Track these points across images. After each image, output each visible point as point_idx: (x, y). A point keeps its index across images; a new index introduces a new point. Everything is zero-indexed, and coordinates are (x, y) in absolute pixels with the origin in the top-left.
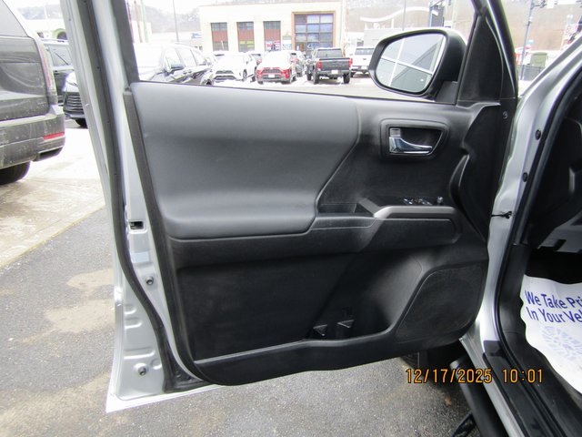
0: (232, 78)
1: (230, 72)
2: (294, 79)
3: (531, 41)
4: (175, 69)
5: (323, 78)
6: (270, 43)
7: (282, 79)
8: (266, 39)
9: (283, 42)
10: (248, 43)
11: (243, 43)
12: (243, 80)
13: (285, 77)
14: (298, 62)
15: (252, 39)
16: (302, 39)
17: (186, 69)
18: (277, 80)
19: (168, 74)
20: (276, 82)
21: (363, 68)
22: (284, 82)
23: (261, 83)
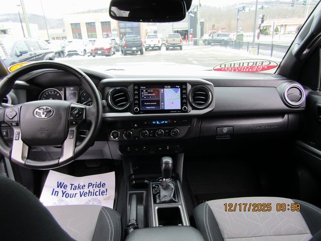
0: (77, 54)
1: (76, 51)
2: (114, 53)
3: (240, 28)
4: (22, 53)
5: (129, 52)
6: (105, 33)
7: (106, 54)
8: (103, 31)
9: (113, 32)
10: (93, 33)
11: (90, 34)
12: (84, 55)
13: (107, 53)
14: (116, 44)
15: (95, 31)
16: (123, 31)
17: (32, 53)
18: (102, 54)
19: (19, 56)
20: (102, 55)
21: (151, 46)
22: (107, 56)
23: (94, 56)
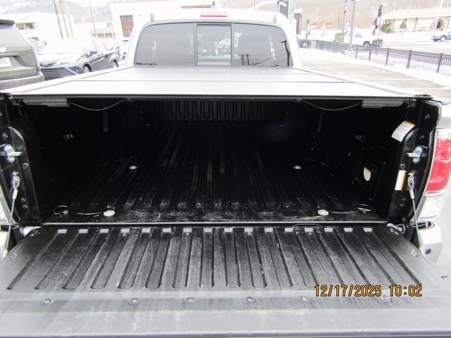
4: (92, 53)
17: (99, 53)
19: (88, 57)
